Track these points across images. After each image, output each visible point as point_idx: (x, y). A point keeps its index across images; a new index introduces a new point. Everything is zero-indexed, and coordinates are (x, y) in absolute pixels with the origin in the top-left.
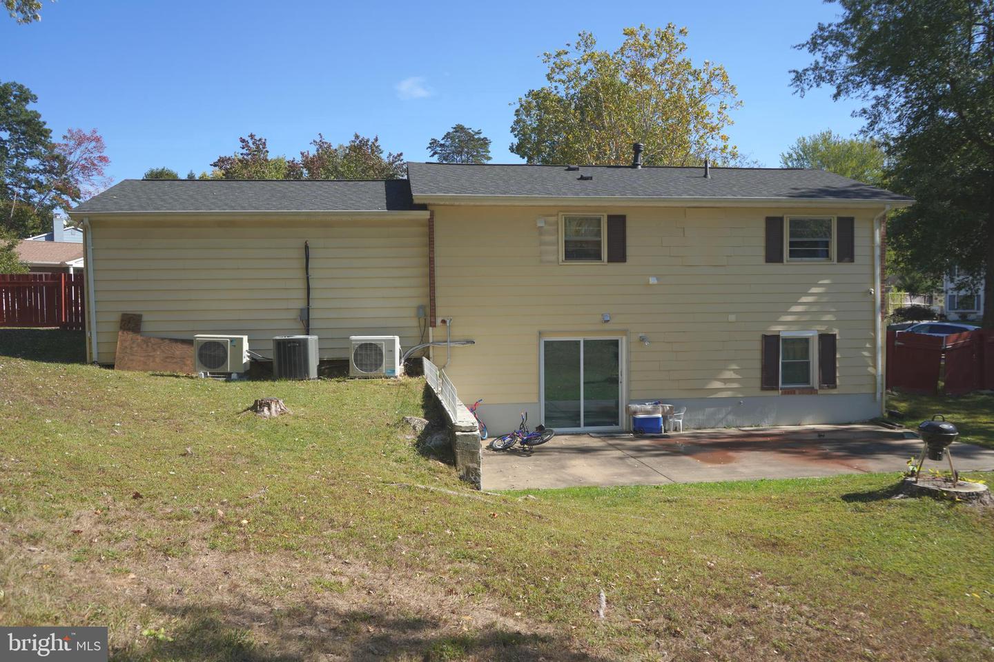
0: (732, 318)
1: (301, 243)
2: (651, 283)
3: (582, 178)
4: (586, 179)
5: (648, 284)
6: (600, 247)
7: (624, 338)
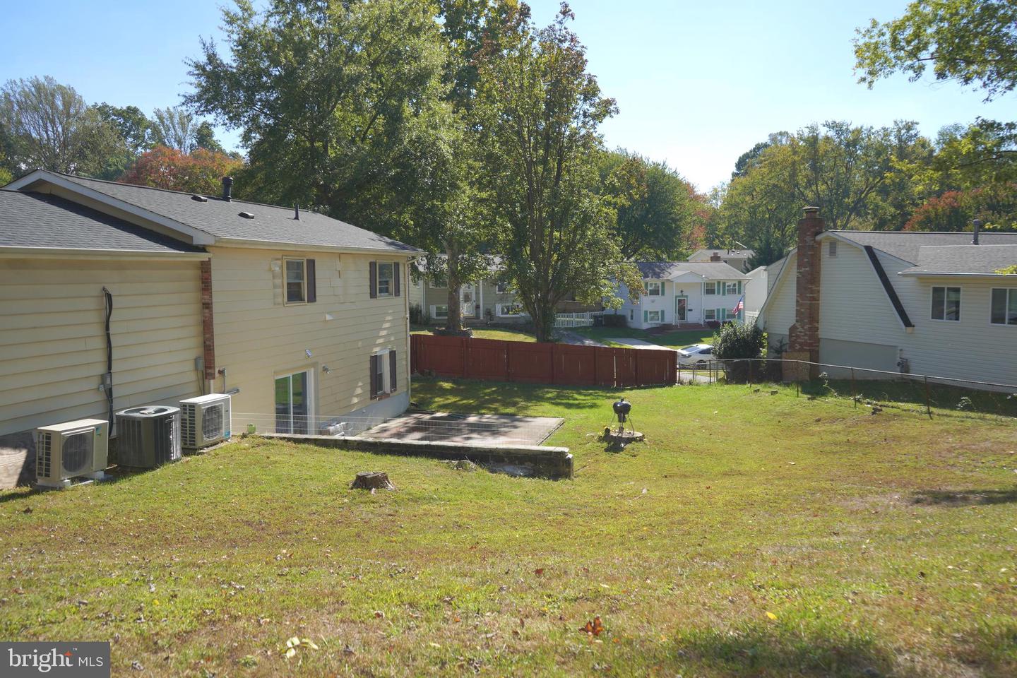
0: (360, 344)
1: (95, 290)
2: (327, 319)
3: (243, 215)
4: (246, 216)
5: (326, 321)
6: (300, 288)
7: (312, 370)
